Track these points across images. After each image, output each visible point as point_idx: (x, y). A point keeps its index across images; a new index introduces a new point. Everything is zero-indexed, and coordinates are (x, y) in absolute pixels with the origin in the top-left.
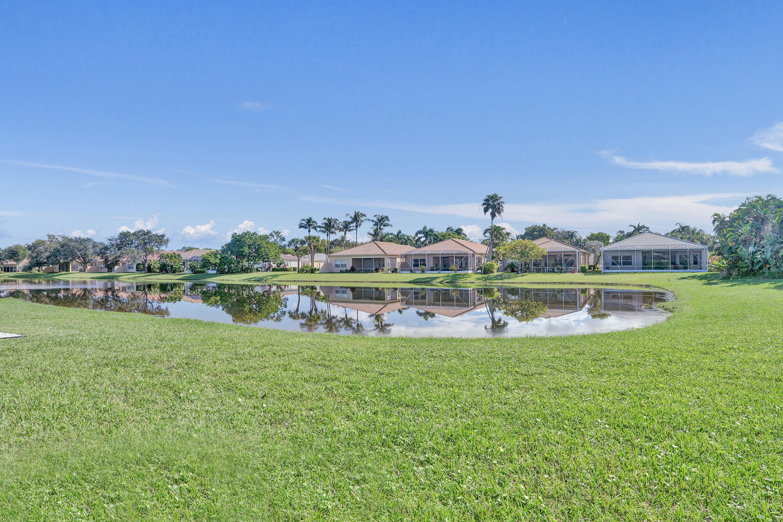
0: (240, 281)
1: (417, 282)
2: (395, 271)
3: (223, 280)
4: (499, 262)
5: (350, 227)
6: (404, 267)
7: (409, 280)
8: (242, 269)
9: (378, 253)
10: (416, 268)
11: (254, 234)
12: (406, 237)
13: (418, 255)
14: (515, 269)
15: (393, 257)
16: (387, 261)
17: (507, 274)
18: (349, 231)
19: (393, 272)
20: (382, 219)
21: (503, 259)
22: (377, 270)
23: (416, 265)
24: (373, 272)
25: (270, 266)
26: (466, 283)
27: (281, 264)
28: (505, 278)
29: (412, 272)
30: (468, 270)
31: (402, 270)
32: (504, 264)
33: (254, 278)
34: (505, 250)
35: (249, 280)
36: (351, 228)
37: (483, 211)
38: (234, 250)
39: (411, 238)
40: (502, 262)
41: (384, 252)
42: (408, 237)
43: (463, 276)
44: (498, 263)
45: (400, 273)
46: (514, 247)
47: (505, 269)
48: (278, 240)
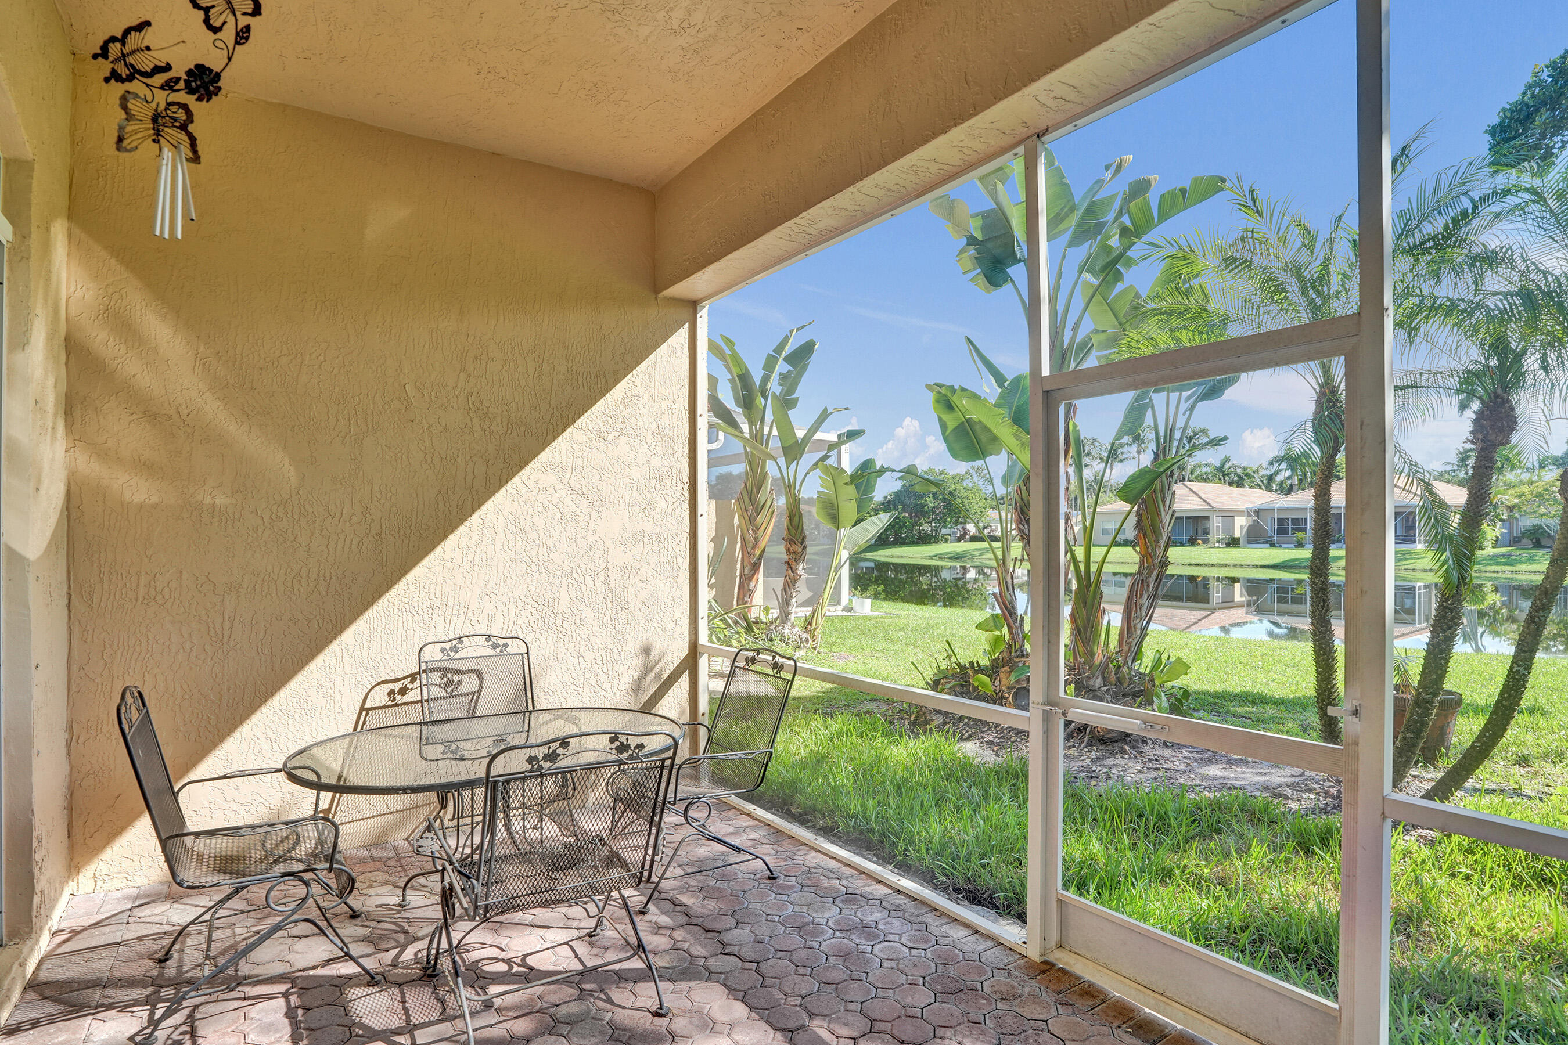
0: (925, 558)
1: (1291, 567)
2: (1233, 543)
3: (892, 557)
4: (1499, 524)
5: (1122, 453)
6: (1256, 536)
7: (1271, 562)
8: (920, 538)
9: (1195, 507)
10: (1283, 537)
11: (941, 474)
12: (1239, 471)
13: (1287, 509)
14: (1543, 542)
15: (1229, 516)
16: (1216, 524)
17: (1525, 554)
18: (1121, 461)
19: (1228, 545)
20: (1195, 434)
21: (1510, 516)
22: (1192, 542)
23: (1282, 531)
24: (1182, 545)
25: (965, 532)
26: (1414, 570)
27: (985, 528)
28: (1520, 562)
29: (1273, 545)
30: (1414, 541)
31: (1250, 542)
32: (1511, 529)
33: (948, 553)
34: (1520, 496)
35: (940, 557)
36: (1125, 456)
37: (1456, 409)
38: (907, 502)
39: (1251, 472)
40: (1507, 523)
41: (1210, 505)
42: (1245, 469)
43: (1404, 554)
44: (1495, 526)
45: (1244, 547)
46: (1547, 490)
47: (1514, 541)
48: (981, 483)
